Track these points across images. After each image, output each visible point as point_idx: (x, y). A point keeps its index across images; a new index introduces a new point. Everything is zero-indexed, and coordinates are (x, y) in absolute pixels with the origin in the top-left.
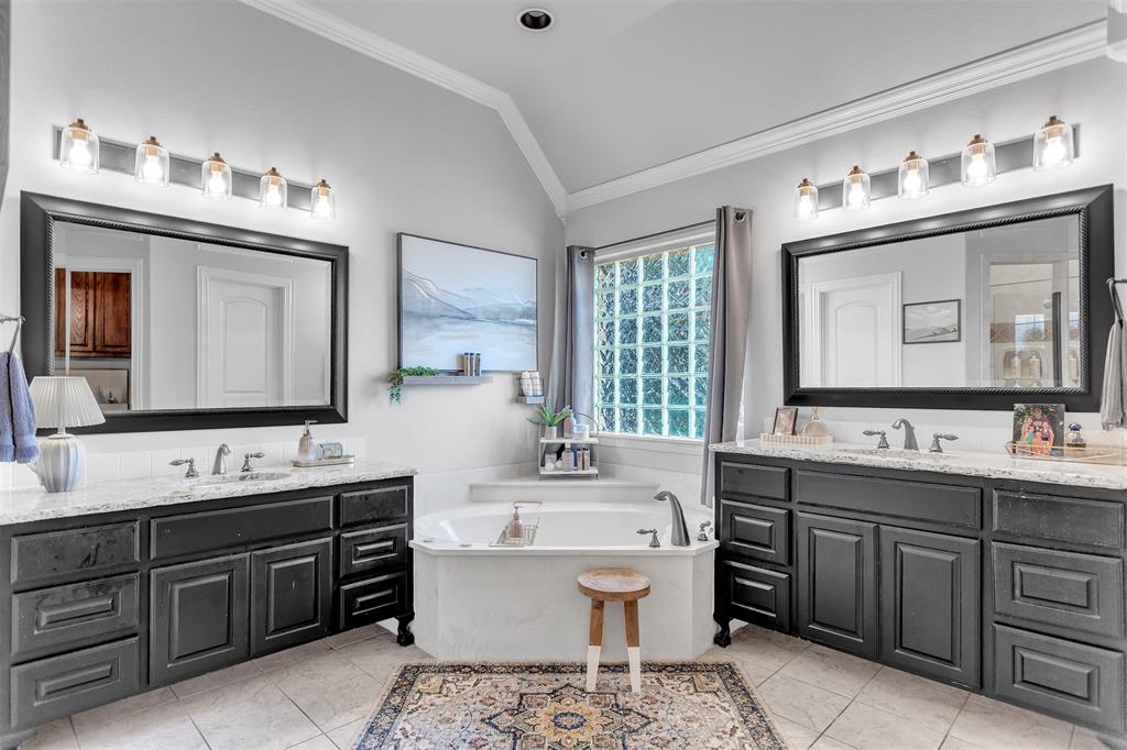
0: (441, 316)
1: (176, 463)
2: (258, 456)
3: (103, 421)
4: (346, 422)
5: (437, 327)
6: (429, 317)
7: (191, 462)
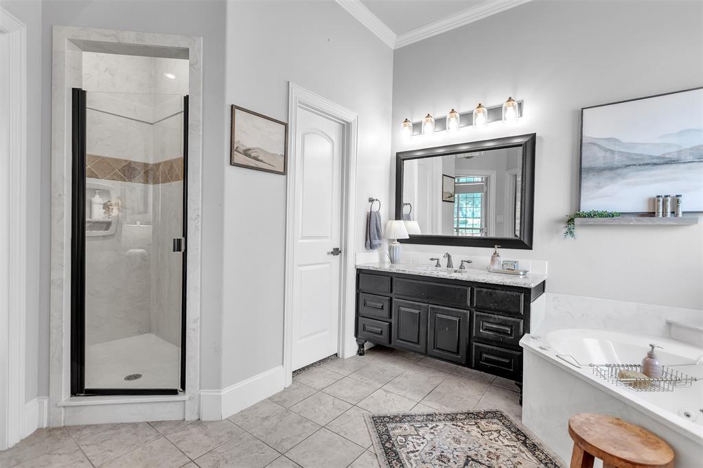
0: (629, 166)
1: (432, 259)
2: (468, 262)
3: (408, 237)
4: (531, 249)
5: (623, 176)
6: (611, 169)
7: (438, 260)
